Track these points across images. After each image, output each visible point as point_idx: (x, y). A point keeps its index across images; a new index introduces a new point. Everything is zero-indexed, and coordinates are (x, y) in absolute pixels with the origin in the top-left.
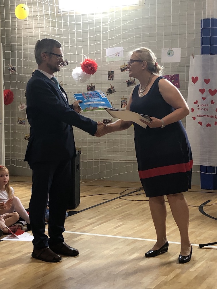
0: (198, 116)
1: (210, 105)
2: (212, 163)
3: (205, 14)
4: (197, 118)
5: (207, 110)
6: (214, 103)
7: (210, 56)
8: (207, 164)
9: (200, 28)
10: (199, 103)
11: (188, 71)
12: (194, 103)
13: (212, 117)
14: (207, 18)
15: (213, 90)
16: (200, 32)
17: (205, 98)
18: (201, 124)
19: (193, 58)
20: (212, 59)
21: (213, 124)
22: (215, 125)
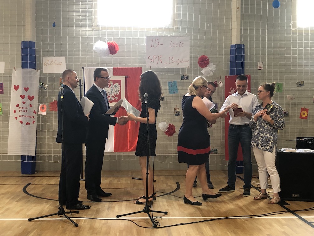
0: (19, 116)
1: (29, 107)
2: (31, 153)
3: (24, 36)
4: (18, 118)
5: (27, 111)
6: (32, 106)
7: (28, 70)
8: (26, 154)
9: (21, 48)
10: (20, 106)
11: (11, 81)
12: (16, 106)
13: (30, 117)
14: (26, 40)
15: (31, 96)
16: (21, 50)
17: (25, 102)
18: (22, 123)
19: (15, 71)
20: (30, 72)
21: (31, 123)
22: (33, 123)
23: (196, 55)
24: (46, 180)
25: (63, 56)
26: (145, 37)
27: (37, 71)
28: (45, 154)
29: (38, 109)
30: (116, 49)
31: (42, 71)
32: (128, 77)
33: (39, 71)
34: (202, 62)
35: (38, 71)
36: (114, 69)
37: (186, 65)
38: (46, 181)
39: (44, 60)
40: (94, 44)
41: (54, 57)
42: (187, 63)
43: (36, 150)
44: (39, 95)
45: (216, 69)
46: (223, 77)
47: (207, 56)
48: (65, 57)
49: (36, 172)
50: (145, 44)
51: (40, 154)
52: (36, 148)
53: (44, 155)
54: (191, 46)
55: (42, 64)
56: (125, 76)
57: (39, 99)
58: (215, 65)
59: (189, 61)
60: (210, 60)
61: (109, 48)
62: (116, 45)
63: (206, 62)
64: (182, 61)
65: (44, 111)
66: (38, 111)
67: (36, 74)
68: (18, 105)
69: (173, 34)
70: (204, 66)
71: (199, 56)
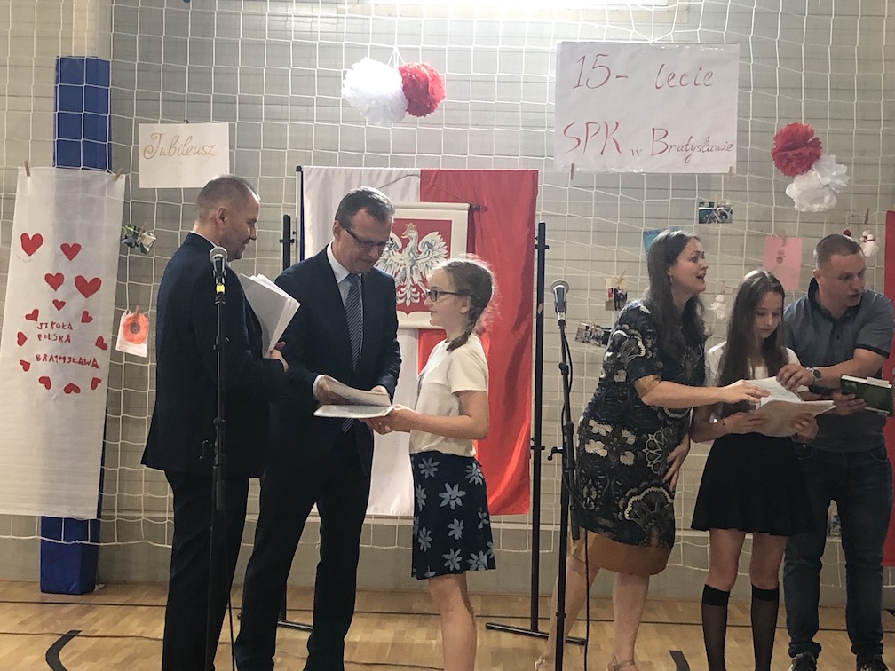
0: (38, 358)
1: (78, 324)
2: (79, 508)
3: (68, 39)
4: (34, 364)
5: (68, 339)
6: (91, 319)
7: (80, 173)
8: (62, 513)
9: (54, 85)
10: (41, 319)
11: (9, 214)
12: (28, 317)
13: (82, 362)
14: (74, 54)
15: (88, 279)
16: (53, 94)
17: (63, 303)
18: (48, 386)
19: (28, 175)
20: (86, 183)
21: (85, 385)
22: (94, 386)
23: (765, 121)
24: (137, 621)
25: (218, 118)
26: (552, 47)
27: (116, 179)
28: (137, 515)
29: (116, 331)
30: (433, 93)
31: (136, 179)
32: (478, 209)
33: (122, 180)
34: (790, 153)
35: (119, 179)
36: (425, 175)
37: (721, 162)
38: (139, 625)
39: (146, 133)
40: (345, 73)
41: (185, 125)
42: (725, 153)
43: (100, 496)
44: (121, 277)
45: (850, 181)
46: (878, 215)
47: (811, 126)
48: (227, 124)
49: (97, 588)
50: (551, 75)
51: (116, 514)
52: (101, 489)
53: (134, 518)
54: (743, 85)
55: (136, 149)
56: (467, 205)
57: (120, 290)
58: (843, 166)
59: (735, 146)
60: (826, 143)
61: (404, 89)
62: (435, 78)
63: (805, 152)
64: (706, 147)
65: (139, 341)
66: (114, 340)
67: (110, 190)
68: (36, 312)
69: (670, 36)
70: (799, 170)
71: (778, 125)
